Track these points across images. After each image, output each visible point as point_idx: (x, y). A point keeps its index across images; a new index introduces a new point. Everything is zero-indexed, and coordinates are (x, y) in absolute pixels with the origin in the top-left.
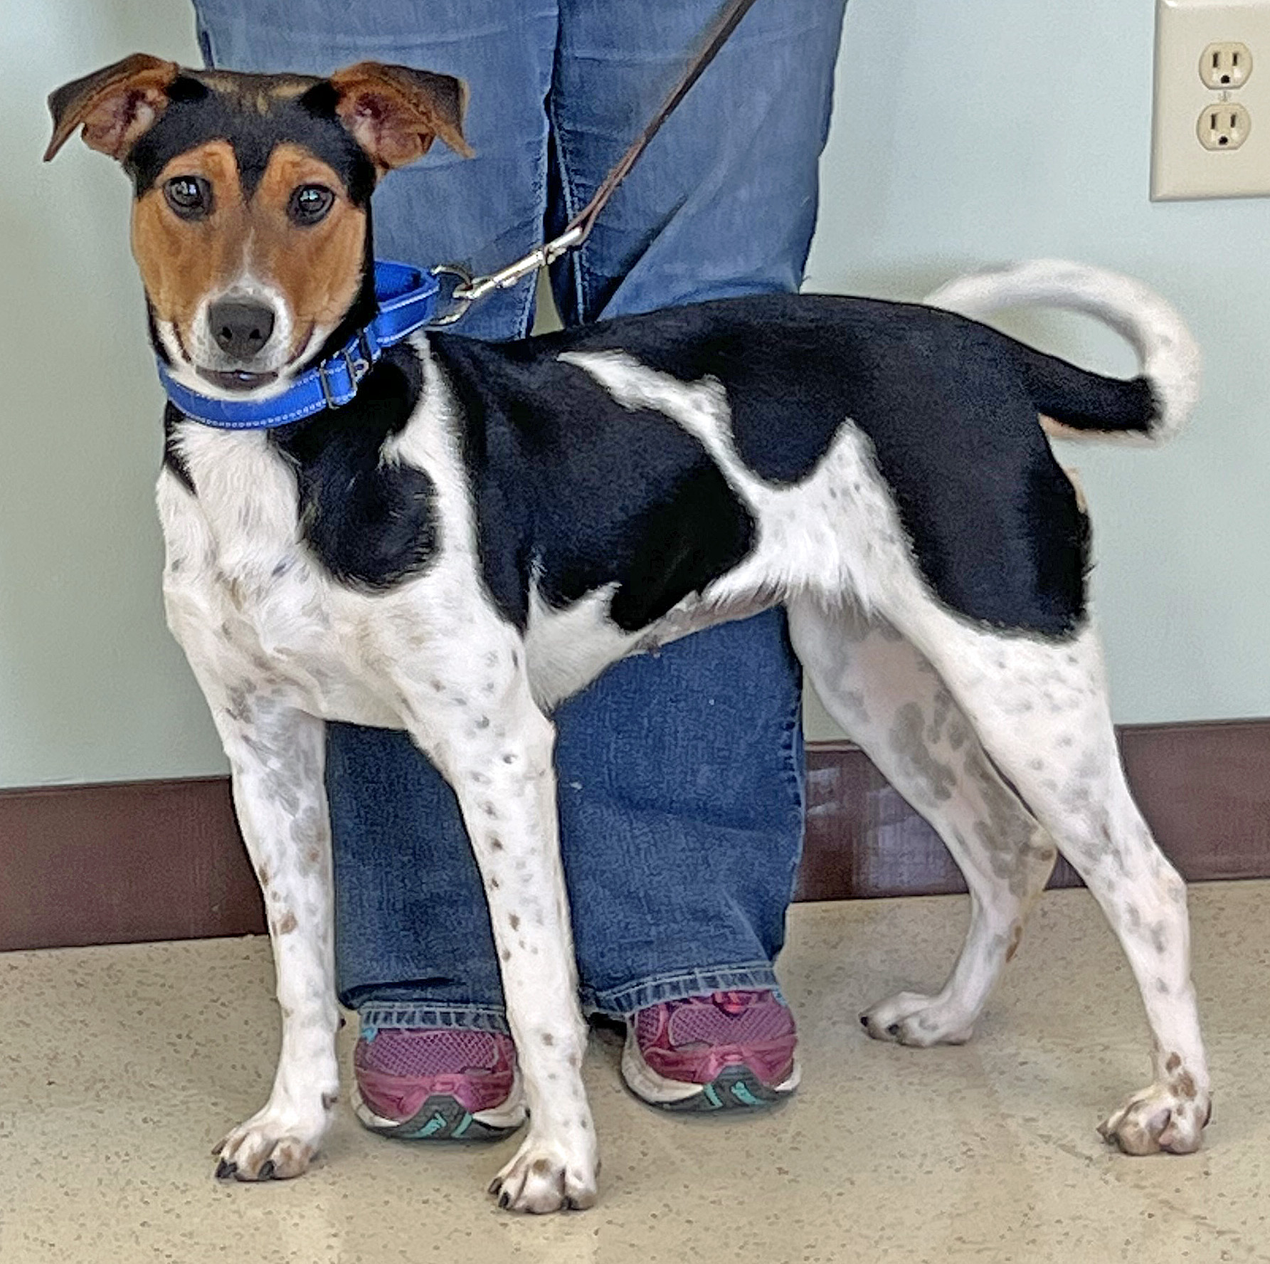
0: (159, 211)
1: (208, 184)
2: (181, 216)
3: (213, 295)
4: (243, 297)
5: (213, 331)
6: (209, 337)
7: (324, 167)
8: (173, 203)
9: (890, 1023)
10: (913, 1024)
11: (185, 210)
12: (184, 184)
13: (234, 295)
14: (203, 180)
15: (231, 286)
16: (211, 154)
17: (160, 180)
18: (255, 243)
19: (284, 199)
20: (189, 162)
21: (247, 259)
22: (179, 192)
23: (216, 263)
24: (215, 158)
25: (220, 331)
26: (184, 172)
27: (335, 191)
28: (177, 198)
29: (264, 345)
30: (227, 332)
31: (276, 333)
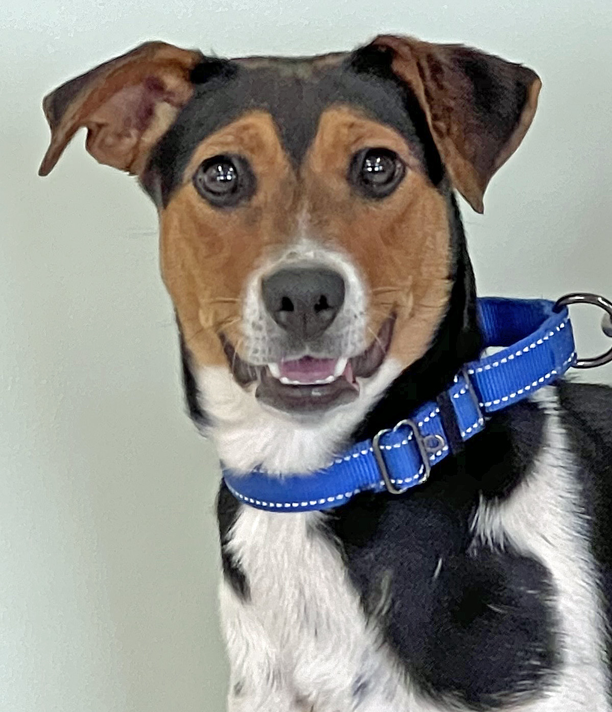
0: (190, 207)
1: (244, 162)
2: (217, 206)
3: (268, 267)
4: (305, 262)
5: (269, 308)
6: (266, 316)
7: (388, 131)
8: (210, 196)
11: (225, 198)
13: (290, 261)
14: (239, 159)
15: (288, 251)
16: (246, 128)
18: (311, 211)
19: (343, 163)
20: (221, 139)
21: (303, 227)
22: (213, 179)
23: (266, 238)
24: (252, 131)
25: (278, 304)
26: (217, 151)
27: (405, 160)
28: (212, 186)
29: (334, 317)
30: (287, 304)
31: (348, 304)
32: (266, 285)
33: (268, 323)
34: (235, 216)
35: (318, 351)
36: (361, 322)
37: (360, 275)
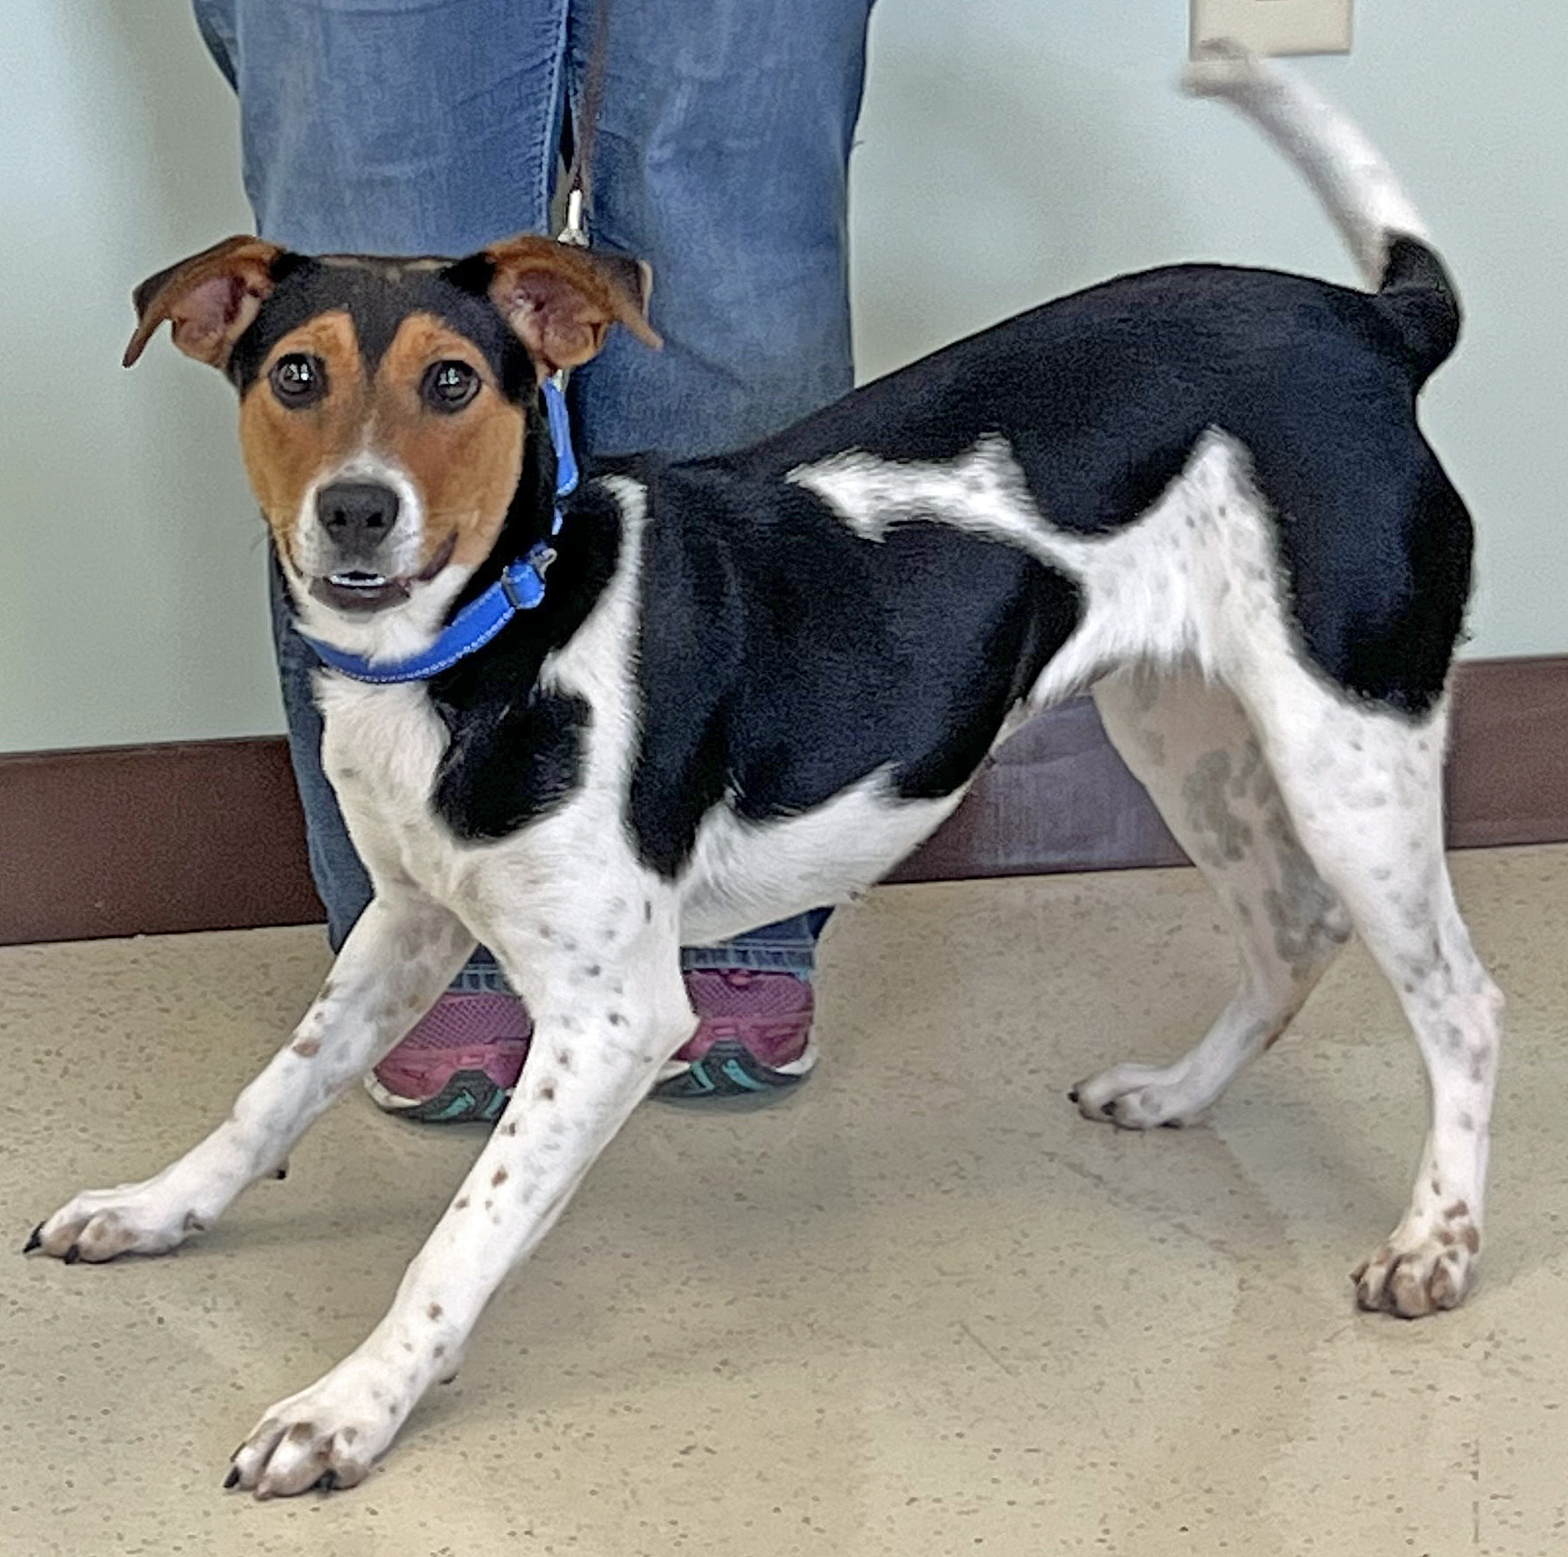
0: (264, 403)
1: (320, 363)
2: (289, 405)
3: (325, 478)
4: (362, 476)
5: (321, 519)
6: (319, 527)
7: (466, 343)
8: (283, 395)
9: (1105, 1101)
10: (1133, 1100)
11: (298, 398)
12: (293, 367)
13: (347, 475)
14: (315, 358)
15: (347, 464)
16: (324, 328)
17: (264, 369)
18: (378, 423)
19: (416, 375)
20: (298, 338)
21: (367, 439)
22: (288, 378)
23: (330, 446)
24: (330, 332)
25: (331, 518)
26: (295, 349)
27: (482, 377)
28: (287, 386)
29: (385, 535)
30: (340, 518)
31: (400, 523)
32: (320, 496)
33: (320, 535)
34: (305, 417)
35: (370, 566)
36: (415, 542)
37: (418, 495)
